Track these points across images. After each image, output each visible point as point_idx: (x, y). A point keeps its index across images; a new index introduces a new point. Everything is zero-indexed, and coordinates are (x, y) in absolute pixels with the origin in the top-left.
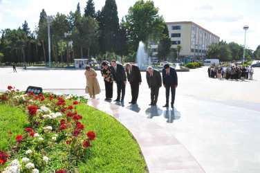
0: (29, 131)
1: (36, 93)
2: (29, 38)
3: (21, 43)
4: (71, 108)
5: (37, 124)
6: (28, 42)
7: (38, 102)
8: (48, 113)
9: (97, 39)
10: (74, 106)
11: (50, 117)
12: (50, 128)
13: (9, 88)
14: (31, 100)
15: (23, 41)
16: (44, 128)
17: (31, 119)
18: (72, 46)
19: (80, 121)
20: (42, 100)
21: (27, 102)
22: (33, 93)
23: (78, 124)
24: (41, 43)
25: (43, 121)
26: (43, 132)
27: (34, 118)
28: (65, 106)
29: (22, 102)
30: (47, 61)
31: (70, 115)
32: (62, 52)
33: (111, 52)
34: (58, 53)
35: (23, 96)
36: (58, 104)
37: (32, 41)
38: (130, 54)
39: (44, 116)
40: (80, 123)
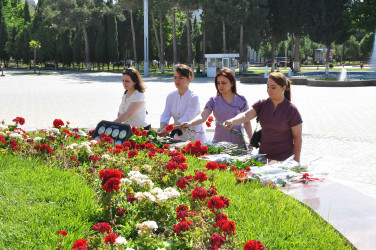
0: (102, 230)
1: (117, 139)
3: (80, 16)
4: (201, 177)
5: (120, 215)
6: (95, 14)
7: (122, 159)
8: (146, 188)
10: (209, 173)
11: (153, 199)
12: (153, 224)
14: (106, 156)
16: (138, 225)
17: (105, 200)
18: (199, 20)
19: (224, 211)
20: (132, 155)
21: (94, 159)
23: (220, 218)
24: (126, 13)
25: (133, 208)
26: (133, 235)
27: (114, 198)
28: (187, 173)
29: (84, 158)
30: (140, 59)
31: (198, 195)
33: (299, 34)
34: (166, 40)
35: (86, 144)
36: (170, 167)
37: (105, 10)
39: (138, 195)
40: (225, 217)
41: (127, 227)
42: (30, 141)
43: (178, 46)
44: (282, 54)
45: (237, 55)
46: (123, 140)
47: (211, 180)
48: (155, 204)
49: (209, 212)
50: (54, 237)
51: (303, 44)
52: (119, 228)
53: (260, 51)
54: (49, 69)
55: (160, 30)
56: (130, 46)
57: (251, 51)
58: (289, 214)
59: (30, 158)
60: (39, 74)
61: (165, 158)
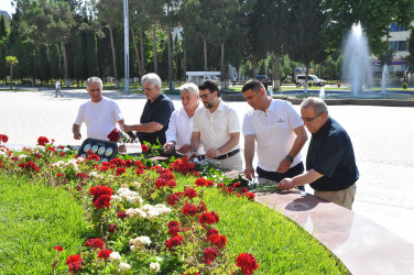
1: (104, 156)
2: (77, 18)
3: (58, 31)
4: (191, 194)
5: (111, 231)
6: (74, 29)
7: (109, 177)
8: (136, 205)
9: (244, 21)
10: (198, 189)
11: (144, 215)
12: (146, 240)
13: (42, 141)
14: (94, 173)
15: (63, 25)
17: (97, 217)
18: (180, 38)
19: (214, 226)
20: (120, 172)
21: (81, 176)
22: (95, 156)
23: (211, 233)
24: (105, 30)
25: (124, 224)
26: (125, 251)
27: (104, 215)
28: (176, 190)
29: (71, 175)
30: (120, 76)
31: (189, 211)
32: (158, 55)
33: (279, 53)
34: (146, 57)
35: (73, 161)
36: (159, 184)
37: (83, 26)
38: (330, 58)
39: (128, 211)
40: (216, 232)
41: (119, 243)
42: (15, 159)
43: (159, 63)
44: (262, 72)
45: (219, 73)
46: (109, 158)
47: (201, 196)
48: (146, 220)
49: (200, 227)
50: (46, 253)
51: (282, 63)
52: (111, 244)
53: (241, 69)
54: (26, 85)
55: (141, 47)
56: (110, 63)
57: (232, 69)
58: (277, 228)
59: (15, 176)
60: (16, 90)
61: (153, 175)
